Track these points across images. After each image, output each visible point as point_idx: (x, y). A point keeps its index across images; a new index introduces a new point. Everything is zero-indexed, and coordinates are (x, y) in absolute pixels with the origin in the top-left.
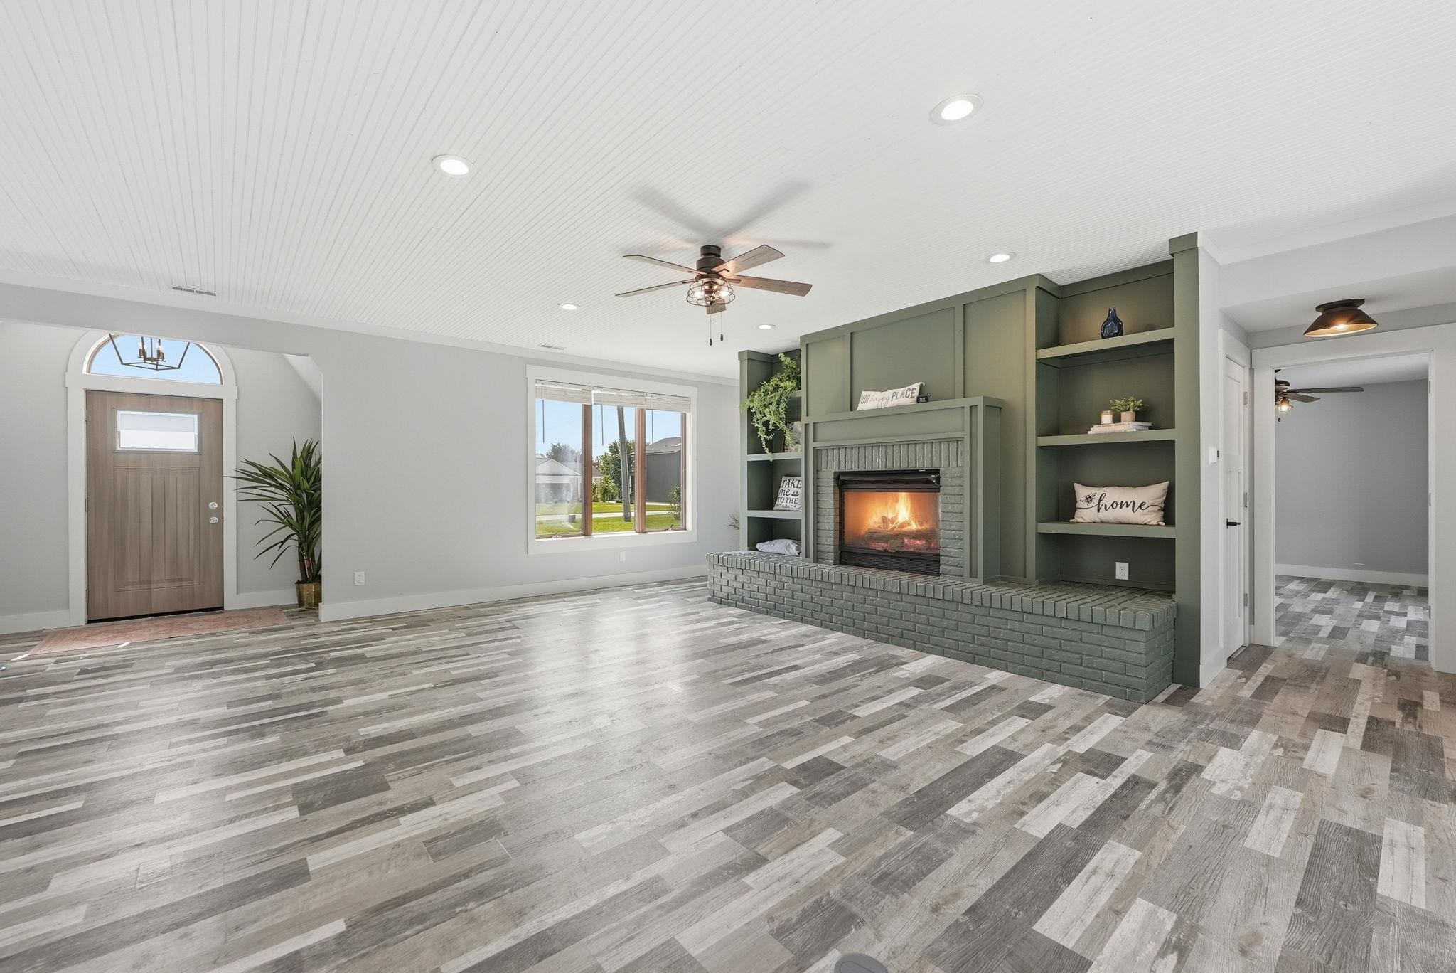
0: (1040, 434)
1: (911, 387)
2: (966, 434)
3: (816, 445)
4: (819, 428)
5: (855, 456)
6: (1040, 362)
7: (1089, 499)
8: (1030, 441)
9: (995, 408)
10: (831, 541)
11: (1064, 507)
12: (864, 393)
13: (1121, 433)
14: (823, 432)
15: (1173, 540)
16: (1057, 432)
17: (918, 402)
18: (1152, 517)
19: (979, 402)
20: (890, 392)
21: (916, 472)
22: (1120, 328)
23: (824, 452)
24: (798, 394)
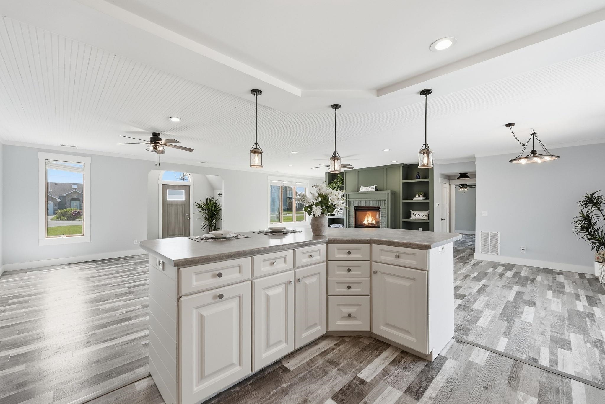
0: (403, 199)
1: (373, 186)
2: (387, 199)
3: (349, 199)
4: (350, 195)
5: (359, 203)
6: (403, 183)
7: (413, 214)
8: (401, 201)
9: (394, 193)
10: (353, 224)
11: (408, 216)
12: (361, 187)
13: (419, 200)
14: (351, 197)
15: (429, 223)
16: (407, 199)
17: (375, 191)
18: (426, 218)
19: (389, 192)
20: (368, 187)
21: (375, 207)
22: (420, 177)
23: (351, 202)
24: (343, 185)
